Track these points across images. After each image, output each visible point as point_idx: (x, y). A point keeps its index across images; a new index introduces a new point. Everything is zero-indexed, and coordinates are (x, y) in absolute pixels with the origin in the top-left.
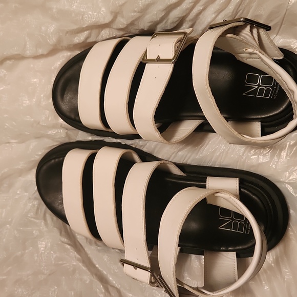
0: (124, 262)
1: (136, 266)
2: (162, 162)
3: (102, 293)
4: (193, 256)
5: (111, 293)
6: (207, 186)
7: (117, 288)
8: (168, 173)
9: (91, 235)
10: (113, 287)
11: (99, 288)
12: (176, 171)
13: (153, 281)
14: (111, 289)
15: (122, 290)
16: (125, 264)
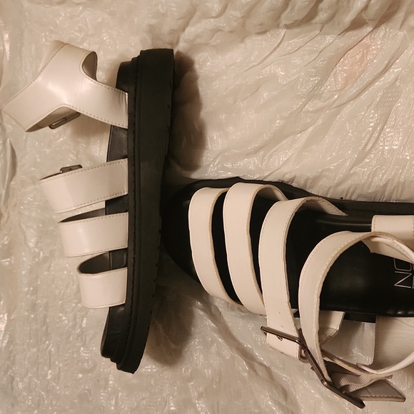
0: (266, 330)
1: (281, 336)
2: (310, 198)
3: (245, 371)
4: (367, 325)
5: (258, 372)
6: (372, 228)
7: (265, 366)
8: (322, 213)
9: (228, 297)
10: (261, 364)
11: (242, 365)
12: (332, 210)
13: (303, 355)
14: (257, 366)
15: (272, 368)
16: (268, 334)
